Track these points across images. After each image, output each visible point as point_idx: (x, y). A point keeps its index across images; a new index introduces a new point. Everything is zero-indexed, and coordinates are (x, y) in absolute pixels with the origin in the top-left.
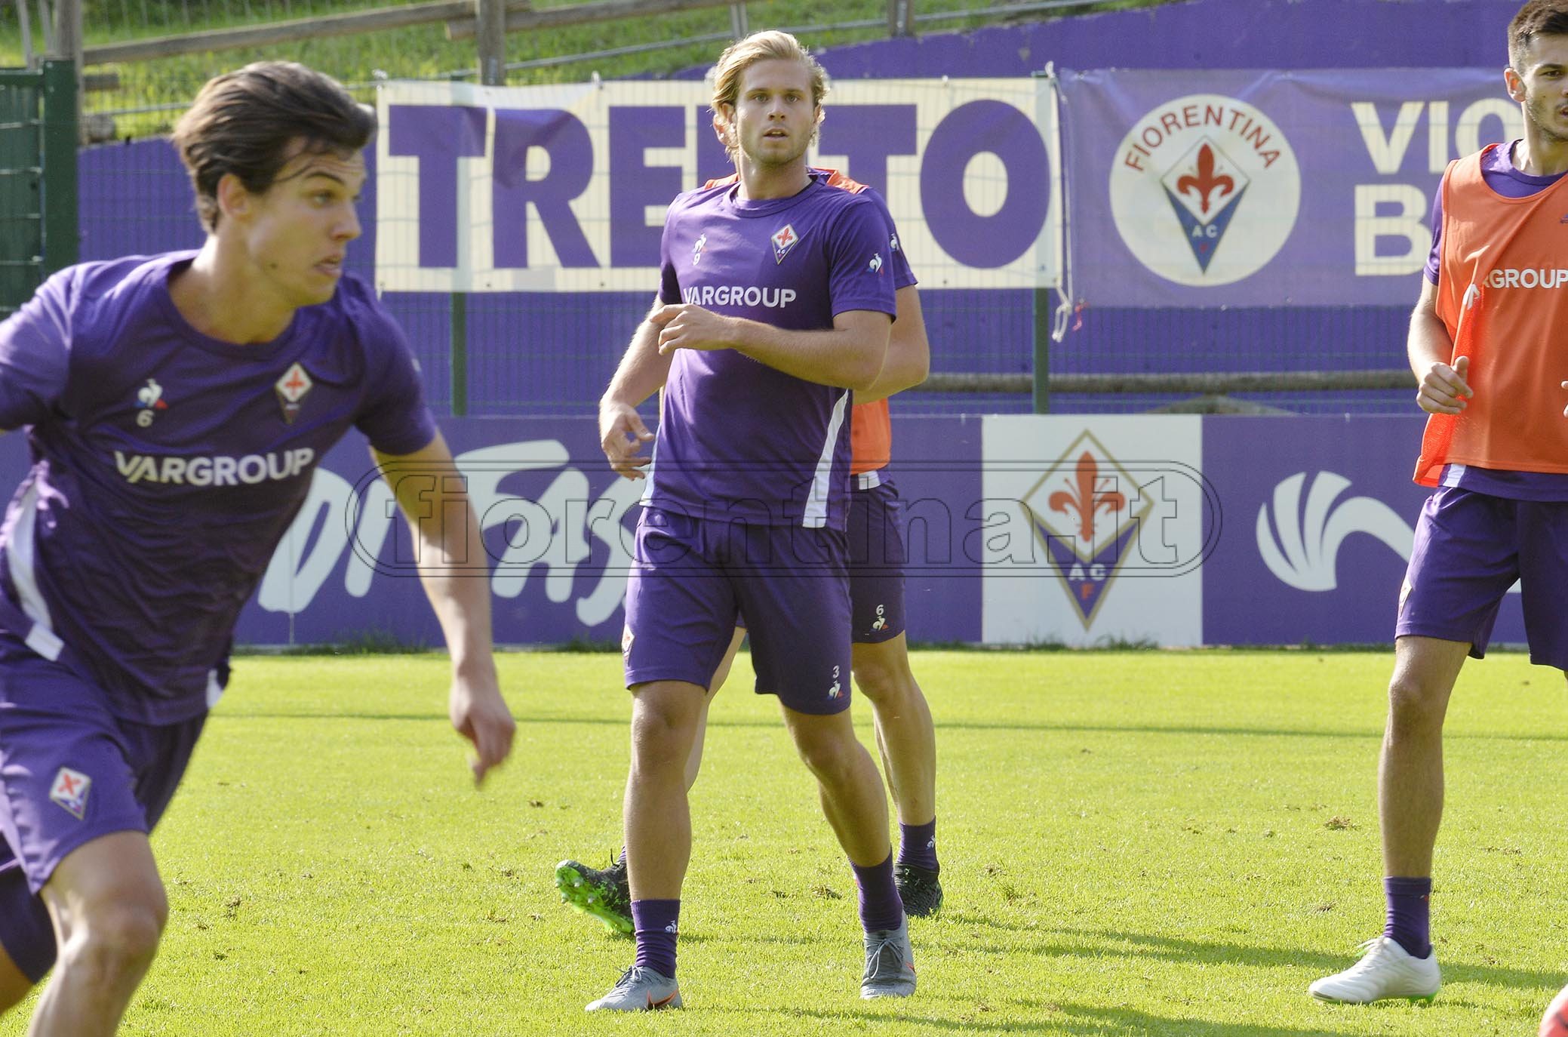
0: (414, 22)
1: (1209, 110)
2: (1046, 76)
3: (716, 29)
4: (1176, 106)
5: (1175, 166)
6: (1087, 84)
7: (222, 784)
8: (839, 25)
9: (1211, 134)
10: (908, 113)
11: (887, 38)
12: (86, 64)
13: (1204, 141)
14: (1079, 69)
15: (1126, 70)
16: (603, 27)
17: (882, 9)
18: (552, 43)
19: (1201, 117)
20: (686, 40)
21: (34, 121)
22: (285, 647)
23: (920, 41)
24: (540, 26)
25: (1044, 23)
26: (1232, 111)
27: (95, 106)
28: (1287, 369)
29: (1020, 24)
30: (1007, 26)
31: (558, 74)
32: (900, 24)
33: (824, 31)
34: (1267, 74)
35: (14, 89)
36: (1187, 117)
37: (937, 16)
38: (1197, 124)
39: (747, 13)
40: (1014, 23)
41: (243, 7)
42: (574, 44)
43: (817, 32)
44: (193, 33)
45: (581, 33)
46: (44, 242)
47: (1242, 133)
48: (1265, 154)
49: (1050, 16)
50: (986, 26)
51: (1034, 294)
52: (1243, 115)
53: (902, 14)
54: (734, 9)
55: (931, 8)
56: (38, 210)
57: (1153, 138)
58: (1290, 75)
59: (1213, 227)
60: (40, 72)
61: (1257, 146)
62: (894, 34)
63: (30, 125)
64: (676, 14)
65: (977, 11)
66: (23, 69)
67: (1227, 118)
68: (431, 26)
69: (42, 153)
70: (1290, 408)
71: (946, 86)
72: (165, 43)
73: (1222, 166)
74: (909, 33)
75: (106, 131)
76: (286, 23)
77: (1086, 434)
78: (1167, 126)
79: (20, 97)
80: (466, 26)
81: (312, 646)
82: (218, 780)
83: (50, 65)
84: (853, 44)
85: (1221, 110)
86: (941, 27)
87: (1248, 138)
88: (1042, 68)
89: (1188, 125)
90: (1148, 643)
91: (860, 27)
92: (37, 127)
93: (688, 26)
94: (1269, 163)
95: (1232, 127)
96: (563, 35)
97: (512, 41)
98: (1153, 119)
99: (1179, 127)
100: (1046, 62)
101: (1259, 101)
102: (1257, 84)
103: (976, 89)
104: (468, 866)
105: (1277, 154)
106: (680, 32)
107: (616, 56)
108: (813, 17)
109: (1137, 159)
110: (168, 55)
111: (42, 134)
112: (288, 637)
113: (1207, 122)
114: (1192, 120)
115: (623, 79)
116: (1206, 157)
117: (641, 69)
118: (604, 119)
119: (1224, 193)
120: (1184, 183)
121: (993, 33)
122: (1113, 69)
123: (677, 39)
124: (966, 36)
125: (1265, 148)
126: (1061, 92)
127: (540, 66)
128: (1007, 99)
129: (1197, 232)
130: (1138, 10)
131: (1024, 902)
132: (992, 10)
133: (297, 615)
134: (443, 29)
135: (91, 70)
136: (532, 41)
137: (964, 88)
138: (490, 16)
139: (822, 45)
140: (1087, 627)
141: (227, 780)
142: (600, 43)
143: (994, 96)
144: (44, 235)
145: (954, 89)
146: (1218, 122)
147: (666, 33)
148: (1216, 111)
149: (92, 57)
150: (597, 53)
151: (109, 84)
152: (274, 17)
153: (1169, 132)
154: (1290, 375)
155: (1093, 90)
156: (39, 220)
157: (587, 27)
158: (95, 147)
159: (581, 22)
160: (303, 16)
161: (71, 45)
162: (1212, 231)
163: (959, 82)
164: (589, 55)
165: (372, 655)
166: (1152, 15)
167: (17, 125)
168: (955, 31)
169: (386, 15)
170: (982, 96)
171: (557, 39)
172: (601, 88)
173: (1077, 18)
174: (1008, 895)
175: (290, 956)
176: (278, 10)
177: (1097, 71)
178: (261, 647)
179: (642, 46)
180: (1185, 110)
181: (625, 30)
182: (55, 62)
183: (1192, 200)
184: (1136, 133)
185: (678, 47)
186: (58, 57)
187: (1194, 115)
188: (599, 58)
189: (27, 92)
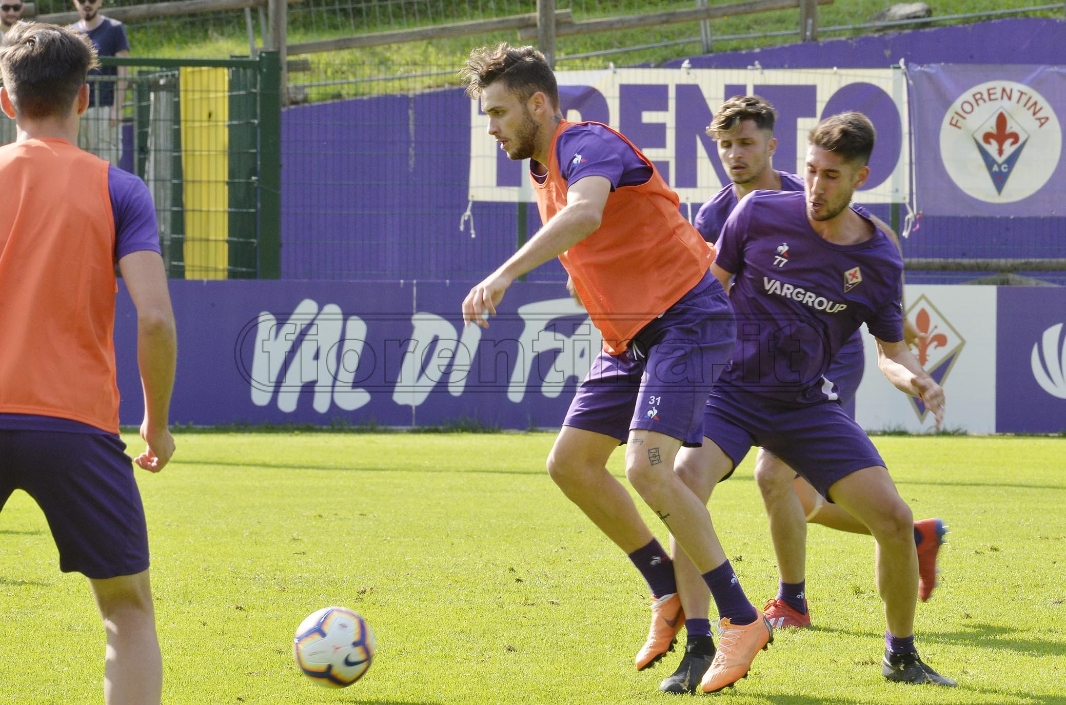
0: (497, 29)
1: (1004, 90)
2: (900, 68)
3: (690, 35)
4: (983, 88)
5: (982, 126)
6: (925, 72)
7: (361, 515)
8: (768, 34)
9: (1005, 106)
10: (810, 91)
11: (800, 42)
12: (289, 54)
13: (1001, 110)
14: (921, 63)
15: (951, 64)
16: (619, 34)
17: (797, 24)
18: (586, 44)
19: (999, 95)
20: (672, 42)
21: (254, 90)
22: (409, 428)
23: (821, 44)
24: (578, 32)
25: (900, 34)
26: (1019, 91)
27: (293, 82)
28: (1054, 257)
29: (884, 34)
30: (876, 35)
31: (587, 64)
32: (808, 33)
33: (759, 37)
34: (1042, 67)
35: (241, 70)
36: (989, 95)
37: (832, 28)
38: (997, 99)
39: (711, 26)
40: (881, 33)
41: (390, 19)
42: (599, 44)
43: (755, 38)
44: (357, 35)
45: (604, 37)
46: (259, 168)
47: (1025, 105)
48: (1040, 119)
49: (904, 29)
50: (863, 35)
51: (890, 207)
52: (1026, 94)
53: (809, 27)
54: (702, 23)
55: (829, 23)
56: (255, 147)
57: (967, 108)
58: (1055, 68)
59: (1006, 166)
60: (258, 59)
61: (1034, 114)
62: (804, 40)
63: (251, 93)
64: (665, 25)
65: (857, 26)
66: (247, 57)
67: (1016, 95)
68: (509, 32)
69: (258, 110)
70: (1054, 282)
71: (836, 73)
72: (338, 41)
73: (1011, 127)
74: (814, 39)
75: (300, 97)
76: (416, 29)
77: (923, 297)
78: (976, 101)
79: (245, 74)
80: (531, 31)
81: (426, 427)
82: (359, 513)
83: (264, 55)
84: (778, 46)
85: (1011, 91)
86: (835, 36)
87: (1029, 109)
88: (898, 62)
89: (990, 100)
90: (961, 431)
91: (783, 35)
92: (255, 94)
93: (673, 33)
94: (1042, 124)
95: (1018, 102)
96: (592, 39)
97: (560, 42)
98: (967, 96)
99: (985, 101)
100: (900, 59)
101: (1036, 85)
102: (1034, 75)
103: (855, 76)
104: (512, 569)
105: (1047, 119)
106: (667, 37)
107: (627, 52)
108: (753, 29)
109: (957, 121)
110: (341, 48)
111: (258, 98)
112: (412, 422)
113: (1002, 98)
114: (992, 97)
115: (629, 67)
116: (1001, 120)
117: (643, 61)
118: (617, 93)
119: (1013, 143)
120: (987, 137)
121: (868, 40)
122: (943, 64)
123: (666, 42)
124: (850, 41)
125: (1039, 115)
126: (909, 78)
127: (578, 58)
128: (875, 82)
129: (995, 168)
130: (961, 26)
131: (866, 596)
132: (867, 25)
133: (417, 407)
134: (516, 34)
135: (291, 58)
136: (572, 43)
137: (847, 75)
138: (546, 27)
139: (758, 46)
140: (922, 421)
141: (365, 512)
142: (616, 44)
143: (867, 80)
144: (259, 163)
145: (841, 75)
146: (1010, 98)
147: (658, 38)
148: (1008, 91)
149: (292, 50)
150: (614, 50)
151: (304, 67)
152: (408, 26)
153: (978, 104)
154: (1054, 260)
155: (929, 76)
156: (255, 154)
157: (609, 33)
158: (293, 107)
159: (605, 30)
160: (427, 25)
161: (279, 43)
162: (1005, 168)
163: (844, 71)
164: (609, 51)
165: (464, 433)
166: (970, 29)
167: (242, 92)
168: (843, 38)
169: (480, 25)
170: (859, 80)
171: (589, 41)
172: (615, 72)
173: (921, 30)
174: (856, 592)
175: (396, 625)
176: (412, 20)
177: (932, 65)
178: (394, 428)
179: (644, 46)
180: (989, 90)
181: (632, 35)
182: (267, 53)
183: (992, 148)
184: (957, 105)
185: (666, 46)
186: (271, 49)
187: (995, 94)
188: (616, 53)
189: (249, 72)
